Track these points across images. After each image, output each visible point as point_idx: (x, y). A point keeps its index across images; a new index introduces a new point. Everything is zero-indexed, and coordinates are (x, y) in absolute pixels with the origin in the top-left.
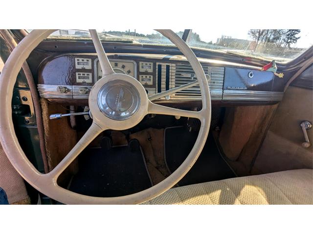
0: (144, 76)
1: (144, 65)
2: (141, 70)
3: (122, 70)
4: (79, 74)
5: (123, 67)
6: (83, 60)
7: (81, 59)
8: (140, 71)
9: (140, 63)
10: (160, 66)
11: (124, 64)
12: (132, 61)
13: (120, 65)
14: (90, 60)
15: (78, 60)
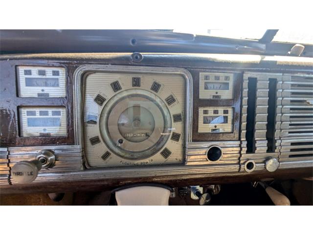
0: (211, 110)
1: (212, 79)
2: (204, 95)
3: (152, 96)
4: (29, 113)
5: (156, 87)
6: (42, 73)
7: (35, 71)
8: (201, 96)
9: (202, 75)
10: (253, 82)
11: (159, 80)
12: (180, 71)
13: (147, 82)
14: (62, 72)
15: (28, 72)
